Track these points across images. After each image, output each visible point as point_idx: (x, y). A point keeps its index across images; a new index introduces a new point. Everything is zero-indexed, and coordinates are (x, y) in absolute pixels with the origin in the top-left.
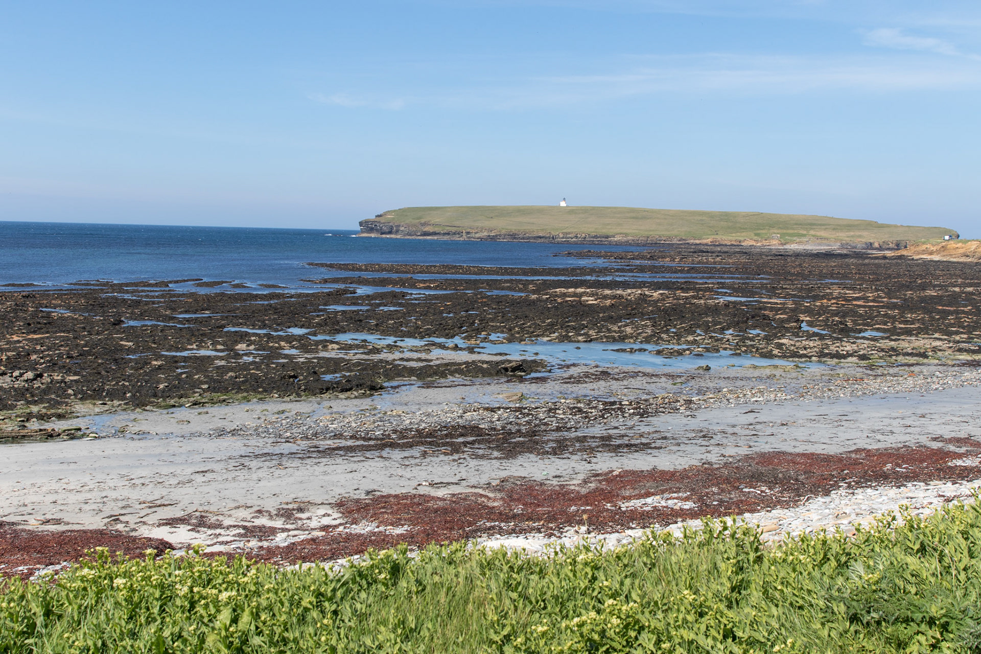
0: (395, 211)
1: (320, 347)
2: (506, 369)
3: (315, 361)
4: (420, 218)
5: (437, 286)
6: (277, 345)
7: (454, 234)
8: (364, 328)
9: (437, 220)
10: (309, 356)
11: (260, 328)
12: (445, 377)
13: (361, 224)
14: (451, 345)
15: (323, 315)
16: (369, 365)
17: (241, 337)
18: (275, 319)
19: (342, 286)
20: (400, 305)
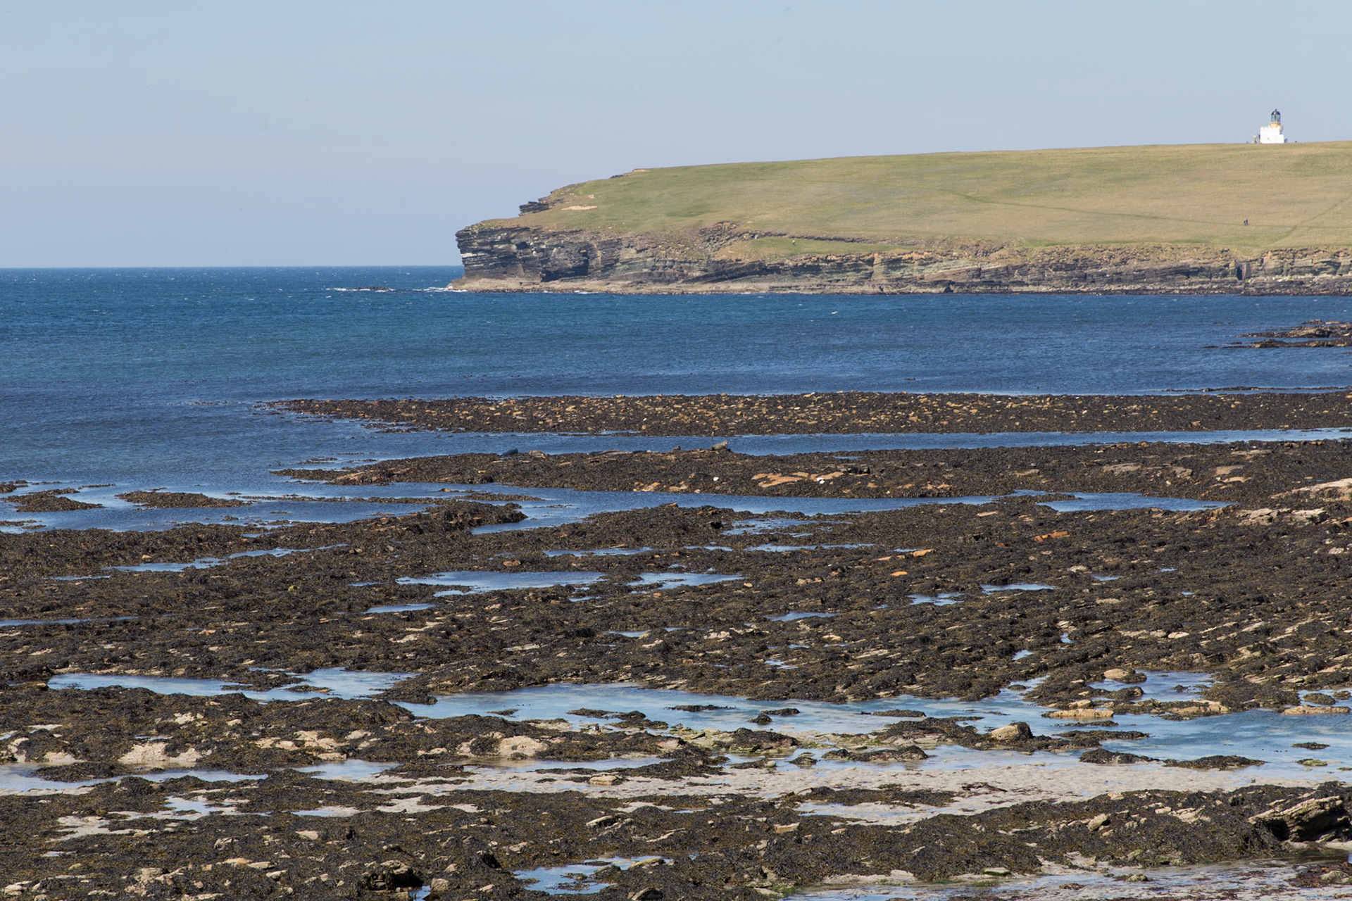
0: (596, 186)
1: (465, 749)
2: (1279, 829)
3: (469, 808)
4: (698, 209)
5: (842, 483)
6: (288, 745)
7: (839, 267)
8: (616, 665)
9: (767, 217)
10: (432, 790)
11: (192, 675)
12: (1031, 866)
13: (464, 240)
14: (1003, 728)
15: (430, 614)
16: (699, 820)
17: (134, 718)
18: (240, 635)
19: (455, 493)
20: (720, 562)
